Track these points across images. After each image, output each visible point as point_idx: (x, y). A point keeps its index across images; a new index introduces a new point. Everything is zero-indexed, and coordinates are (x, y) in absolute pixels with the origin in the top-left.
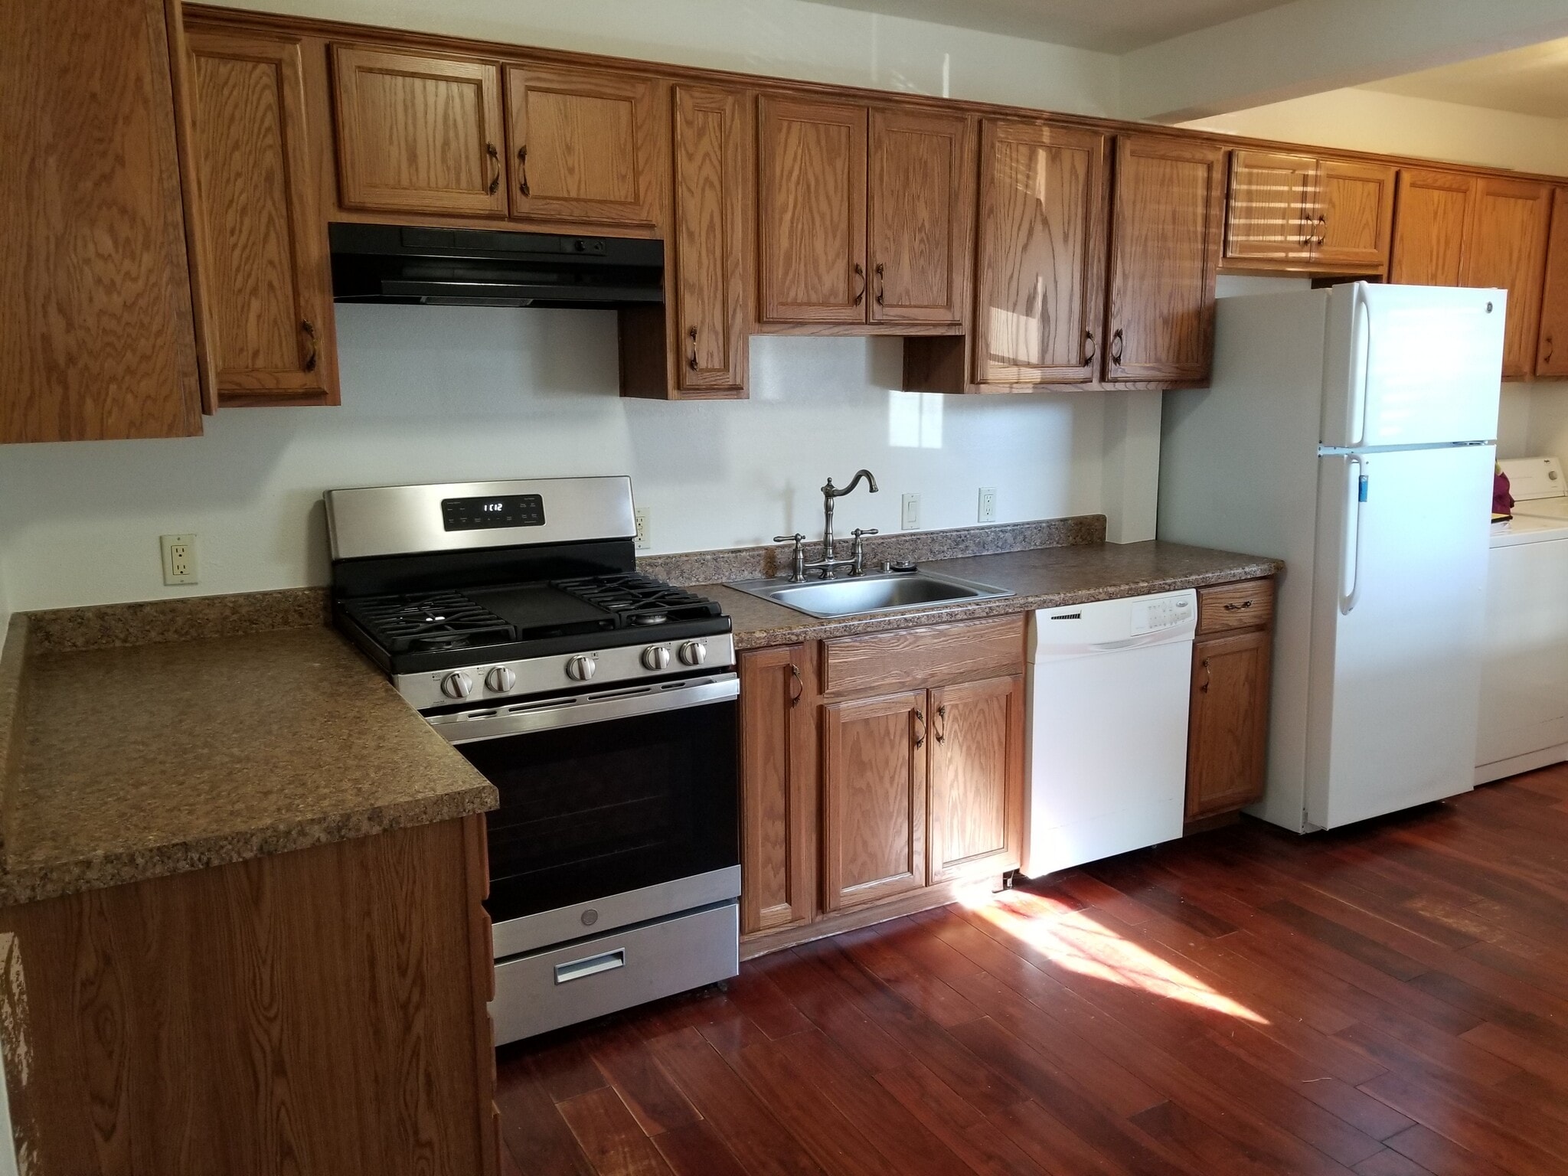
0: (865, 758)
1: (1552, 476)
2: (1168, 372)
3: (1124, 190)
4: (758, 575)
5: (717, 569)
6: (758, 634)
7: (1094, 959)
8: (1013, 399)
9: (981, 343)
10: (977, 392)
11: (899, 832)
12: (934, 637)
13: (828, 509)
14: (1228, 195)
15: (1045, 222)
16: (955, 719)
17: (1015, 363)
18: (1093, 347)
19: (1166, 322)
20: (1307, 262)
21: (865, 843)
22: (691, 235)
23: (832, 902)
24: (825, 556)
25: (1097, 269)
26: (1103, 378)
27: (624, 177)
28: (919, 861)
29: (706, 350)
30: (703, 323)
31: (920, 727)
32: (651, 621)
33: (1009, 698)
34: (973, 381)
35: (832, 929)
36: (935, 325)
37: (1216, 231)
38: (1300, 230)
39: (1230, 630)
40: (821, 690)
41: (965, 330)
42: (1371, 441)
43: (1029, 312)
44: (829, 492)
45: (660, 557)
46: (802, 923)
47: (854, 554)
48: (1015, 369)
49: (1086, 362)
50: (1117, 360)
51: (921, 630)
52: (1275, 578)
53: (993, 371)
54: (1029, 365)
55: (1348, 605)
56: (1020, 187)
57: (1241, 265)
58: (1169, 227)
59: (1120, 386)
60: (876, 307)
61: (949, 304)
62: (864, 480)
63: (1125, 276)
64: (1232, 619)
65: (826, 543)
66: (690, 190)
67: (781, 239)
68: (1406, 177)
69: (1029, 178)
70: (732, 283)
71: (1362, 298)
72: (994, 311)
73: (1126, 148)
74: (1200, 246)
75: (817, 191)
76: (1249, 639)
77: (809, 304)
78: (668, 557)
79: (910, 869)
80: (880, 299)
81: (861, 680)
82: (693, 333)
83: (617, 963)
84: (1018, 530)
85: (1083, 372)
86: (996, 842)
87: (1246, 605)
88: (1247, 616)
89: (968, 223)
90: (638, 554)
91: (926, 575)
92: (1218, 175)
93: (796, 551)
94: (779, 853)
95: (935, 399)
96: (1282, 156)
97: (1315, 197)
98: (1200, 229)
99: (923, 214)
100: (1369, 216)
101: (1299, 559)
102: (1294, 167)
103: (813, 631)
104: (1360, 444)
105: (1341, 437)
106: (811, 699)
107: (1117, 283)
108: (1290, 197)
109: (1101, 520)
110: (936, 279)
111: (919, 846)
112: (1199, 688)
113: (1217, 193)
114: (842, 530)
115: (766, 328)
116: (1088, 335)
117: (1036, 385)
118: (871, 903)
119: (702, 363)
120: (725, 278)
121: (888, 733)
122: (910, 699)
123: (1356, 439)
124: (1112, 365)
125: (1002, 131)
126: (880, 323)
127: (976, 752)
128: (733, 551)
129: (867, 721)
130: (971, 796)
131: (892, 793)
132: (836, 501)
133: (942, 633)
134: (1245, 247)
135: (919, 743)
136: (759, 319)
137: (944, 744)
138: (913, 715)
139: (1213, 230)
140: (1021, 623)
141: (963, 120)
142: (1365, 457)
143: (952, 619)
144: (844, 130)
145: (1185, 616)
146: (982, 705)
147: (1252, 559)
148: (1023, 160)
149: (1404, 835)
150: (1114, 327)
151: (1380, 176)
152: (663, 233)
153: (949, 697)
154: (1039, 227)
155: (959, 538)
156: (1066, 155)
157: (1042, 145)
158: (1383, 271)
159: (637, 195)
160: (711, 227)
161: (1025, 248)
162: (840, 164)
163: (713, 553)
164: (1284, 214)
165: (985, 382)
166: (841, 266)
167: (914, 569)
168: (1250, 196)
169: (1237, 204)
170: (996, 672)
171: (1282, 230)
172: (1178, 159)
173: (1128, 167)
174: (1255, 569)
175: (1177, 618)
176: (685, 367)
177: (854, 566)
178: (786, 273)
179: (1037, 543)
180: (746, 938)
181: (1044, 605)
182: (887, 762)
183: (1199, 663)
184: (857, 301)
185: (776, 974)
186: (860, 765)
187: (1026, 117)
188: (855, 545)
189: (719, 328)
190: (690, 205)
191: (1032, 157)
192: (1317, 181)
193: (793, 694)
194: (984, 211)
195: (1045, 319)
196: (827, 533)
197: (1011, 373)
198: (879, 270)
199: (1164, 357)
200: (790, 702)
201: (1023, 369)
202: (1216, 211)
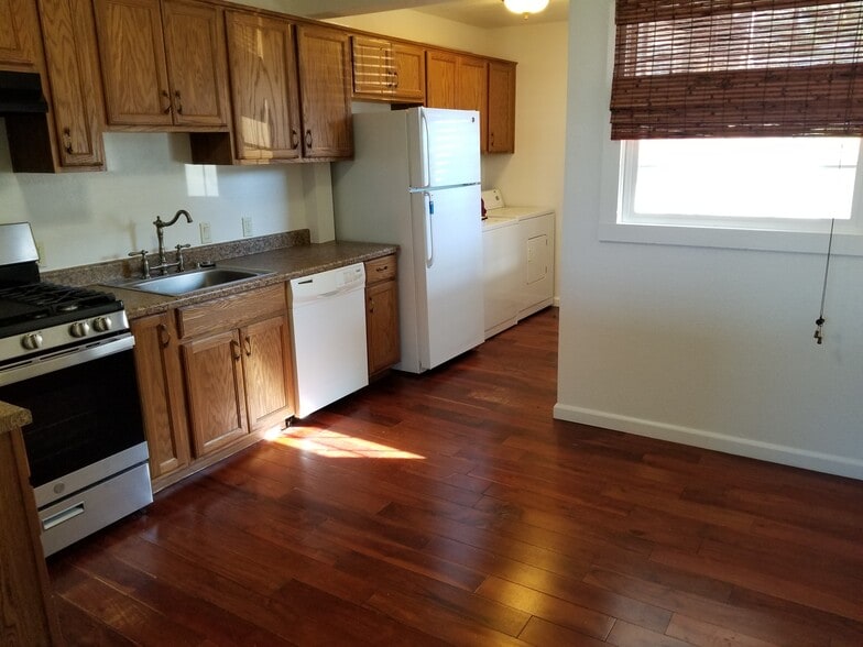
0: (209, 371)
1: (497, 198)
2: (334, 152)
3: (303, 54)
4: (119, 277)
5: (93, 276)
6: (140, 309)
7: (341, 449)
8: (258, 168)
9: (239, 136)
10: (240, 164)
11: (232, 408)
12: (240, 300)
13: (160, 235)
14: (353, 60)
15: (265, 70)
16: (255, 343)
17: (258, 147)
18: (297, 139)
19: (330, 125)
20: (391, 96)
21: (214, 417)
22: (58, 71)
23: (200, 452)
24: (161, 262)
25: (294, 97)
26: (304, 156)
27: (7, 32)
28: (244, 421)
29: (77, 141)
30: (72, 124)
31: (237, 349)
32: (68, 309)
33: (281, 328)
34: (237, 157)
35: (199, 467)
36: (212, 126)
37: (349, 78)
38: (387, 79)
39: (380, 281)
40: (180, 337)
41: (229, 129)
42: (433, 185)
43: (262, 120)
44: (159, 224)
45: (55, 272)
46: (184, 466)
47: (178, 260)
48: (258, 151)
49: (295, 147)
50: (310, 146)
51: (231, 297)
52: (396, 253)
53: (247, 152)
54: (265, 148)
55: (430, 263)
56: (250, 50)
57: (362, 97)
58: (327, 76)
59: (312, 160)
60: (178, 116)
61: (219, 115)
62: (182, 216)
63: (309, 101)
64: (380, 276)
65: (161, 254)
66: (54, 43)
67: (116, 74)
68: (429, 54)
69: (254, 45)
70: (89, 101)
71: (423, 115)
72: (243, 118)
73: (302, 31)
74: (342, 86)
75: (135, 47)
76: (388, 285)
77: (138, 114)
78: (60, 271)
79: (240, 426)
80: (180, 111)
81: (202, 328)
82: (67, 132)
83: (81, 510)
84: (266, 239)
85: (293, 153)
86: (283, 404)
87: (386, 268)
88: (387, 273)
89: (224, 68)
90: (41, 271)
91: (221, 267)
92: (347, 49)
93: (143, 260)
94: (167, 431)
95: (211, 169)
96: (375, 40)
97: (392, 63)
98: (341, 77)
99: (199, 63)
100: (416, 73)
101: (406, 244)
102: (381, 47)
103: (171, 304)
104: (429, 186)
105: (420, 184)
106: (175, 343)
107: (305, 105)
108: (380, 62)
109: (307, 231)
110: (210, 99)
111: (243, 413)
112: (369, 311)
113: (347, 58)
114: (169, 247)
115: (112, 128)
116: (294, 133)
117: (270, 160)
118: (221, 448)
119: (75, 150)
120: (84, 98)
121: (220, 355)
122: (230, 335)
123: (426, 184)
124: (307, 148)
125: (236, 18)
126: (180, 125)
127: (267, 358)
128: (102, 264)
129: (207, 351)
130: (267, 383)
131: (226, 387)
132: (165, 230)
133: (243, 297)
134: (363, 87)
135: (238, 358)
136: (108, 122)
137: (251, 357)
138: (233, 344)
139: (348, 78)
140: (283, 288)
141: (214, 10)
142: (431, 193)
143: (248, 289)
144: (147, 12)
145: (361, 275)
146: (268, 333)
147: (385, 246)
148: (250, 35)
149: (461, 366)
150: (306, 129)
151: (418, 53)
152: (39, 69)
153: (251, 331)
154: (262, 73)
155: (235, 246)
156: (272, 33)
157: (258, 27)
158: (423, 101)
159: (18, 45)
160: (71, 66)
161: (256, 84)
162: (146, 30)
163: (90, 266)
164: (379, 70)
165: (243, 158)
166: (154, 93)
167: (214, 265)
168: (363, 60)
169: (358, 65)
170: (272, 315)
171: (379, 79)
172: (328, 39)
173: (304, 42)
174: (387, 250)
175: (356, 278)
176: (65, 153)
177: (179, 266)
178: (121, 96)
179: (277, 245)
180: (156, 480)
181: (294, 277)
182: (221, 371)
183: (368, 299)
184: (166, 112)
185: (173, 497)
186: (207, 375)
187: (249, 11)
188: (178, 254)
189: (83, 127)
190: (55, 52)
191: (254, 34)
192: (392, 55)
193: (165, 340)
194: (232, 63)
195: (271, 123)
196: (161, 249)
197: (257, 153)
198: (178, 94)
199: (332, 144)
200: (163, 346)
201: (263, 151)
202: (348, 68)
